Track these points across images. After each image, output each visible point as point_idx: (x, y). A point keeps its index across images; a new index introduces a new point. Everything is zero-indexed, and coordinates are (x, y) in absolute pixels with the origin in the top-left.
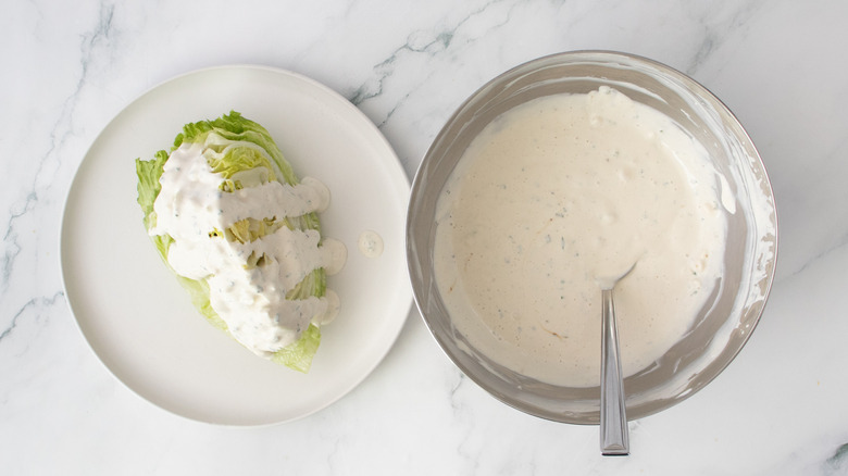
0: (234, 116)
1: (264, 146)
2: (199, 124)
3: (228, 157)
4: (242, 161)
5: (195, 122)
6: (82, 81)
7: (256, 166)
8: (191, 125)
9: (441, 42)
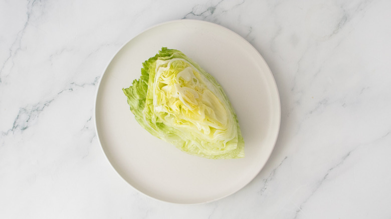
0: (164, 50)
1: (183, 58)
2: (150, 60)
3: (172, 67)
4: (178, 67)
5: (147, 60)
6: (27, 23)
7: (186, 67)
8: (146, 61)
9: (210, 11)
